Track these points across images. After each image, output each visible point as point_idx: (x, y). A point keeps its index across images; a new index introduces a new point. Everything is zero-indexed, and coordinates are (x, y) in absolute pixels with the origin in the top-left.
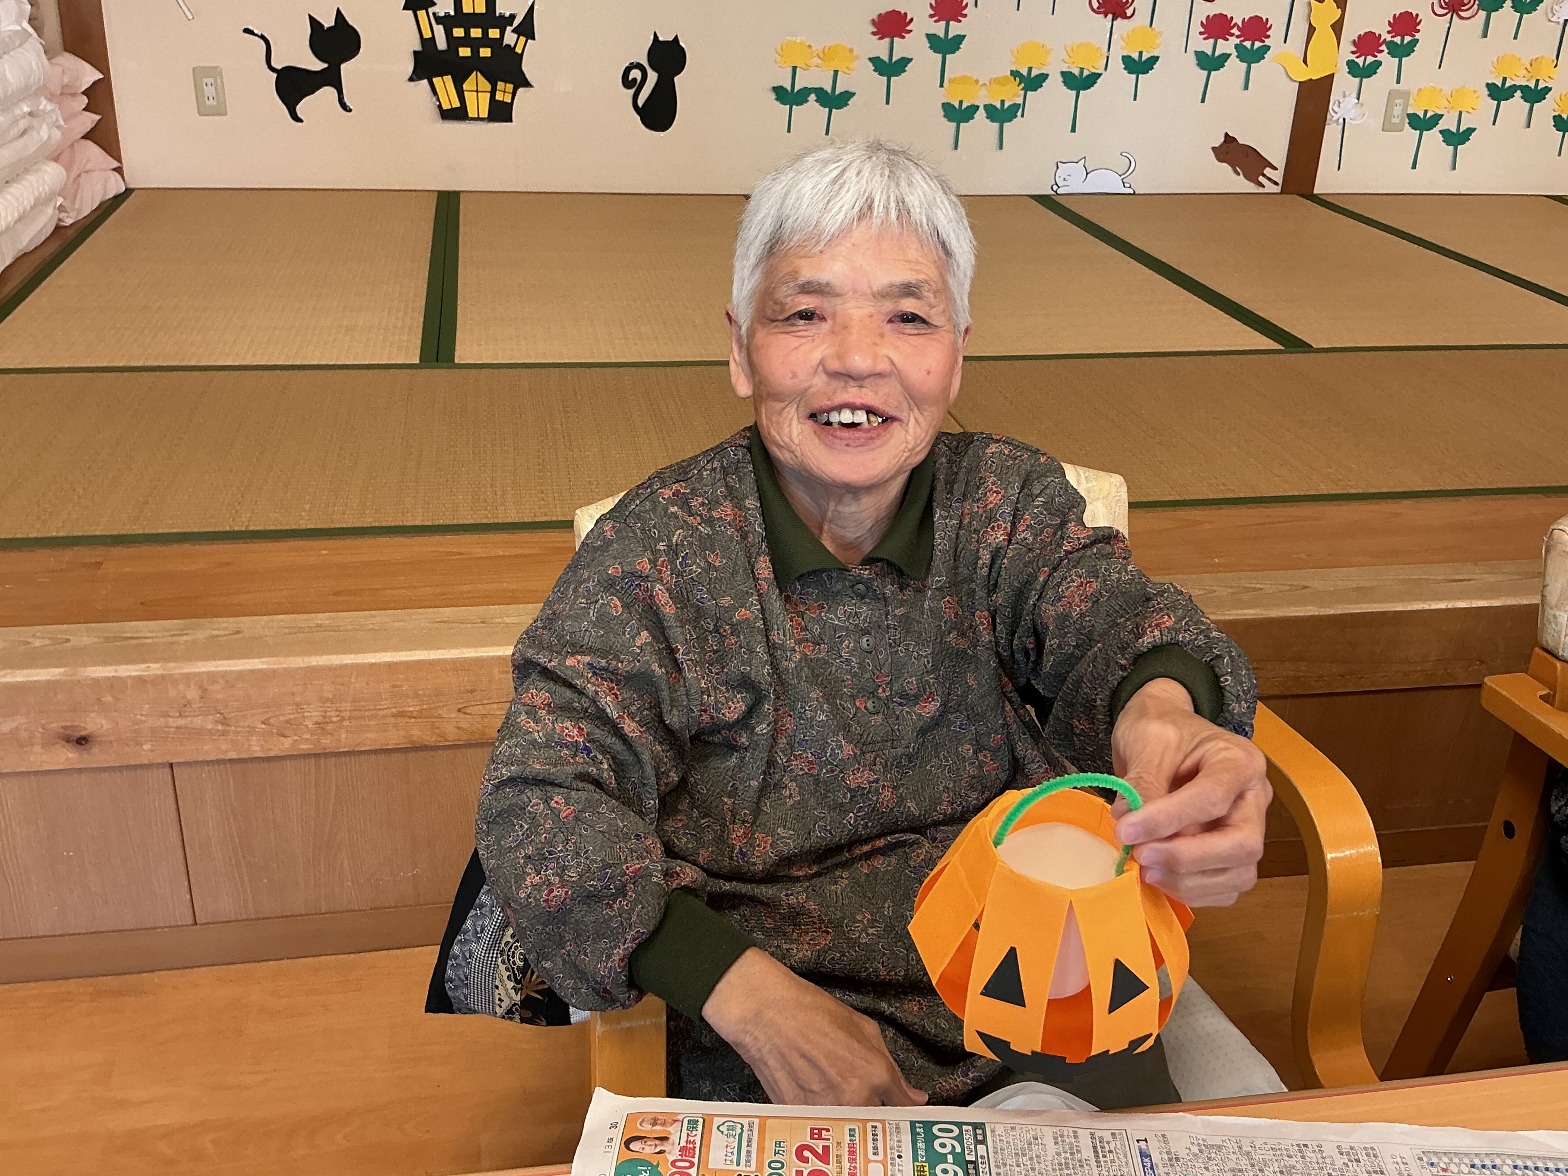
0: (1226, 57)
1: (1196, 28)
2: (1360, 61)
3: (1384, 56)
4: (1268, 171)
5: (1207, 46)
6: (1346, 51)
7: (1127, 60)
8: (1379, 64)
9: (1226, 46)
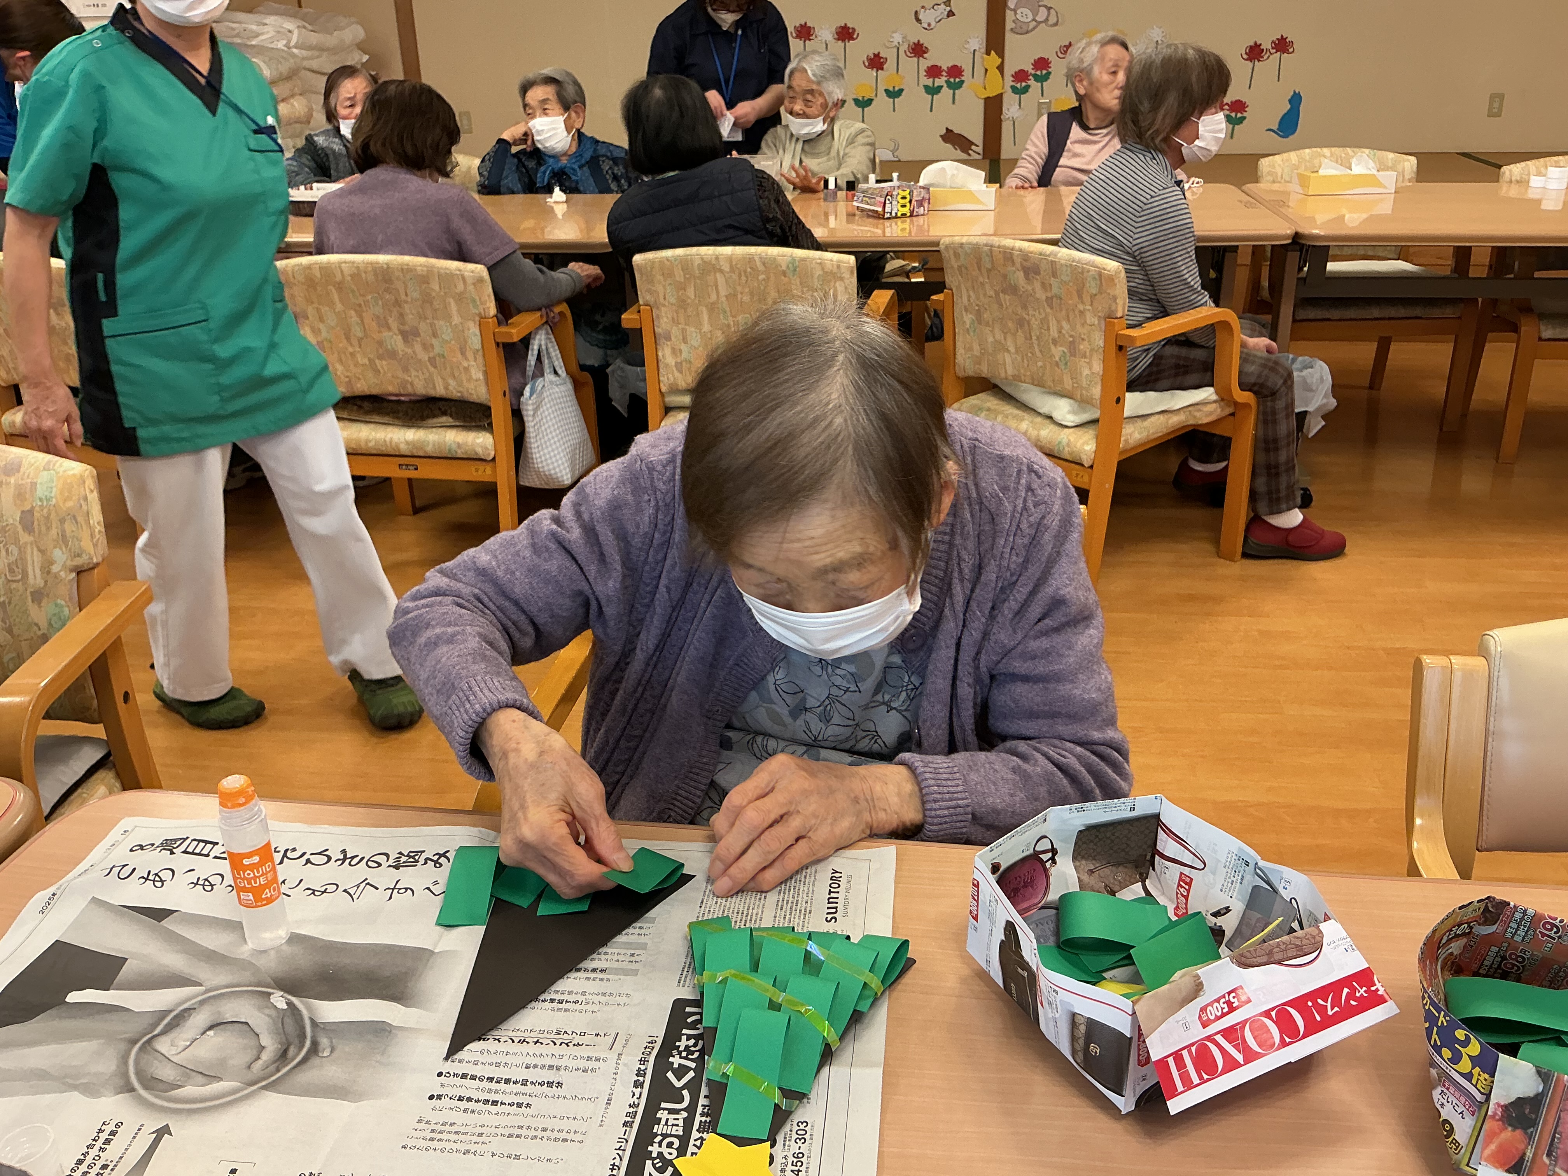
0: (940, 87)
1: (923, 73)
2: (1018, 85)
3: (1032, 82)
4: (973, 147)
5: (929, 82)
6: (1009, 81)
7: (886, 91)
8: (1029, 86)
9: (939, 82)
